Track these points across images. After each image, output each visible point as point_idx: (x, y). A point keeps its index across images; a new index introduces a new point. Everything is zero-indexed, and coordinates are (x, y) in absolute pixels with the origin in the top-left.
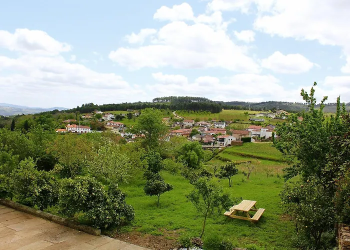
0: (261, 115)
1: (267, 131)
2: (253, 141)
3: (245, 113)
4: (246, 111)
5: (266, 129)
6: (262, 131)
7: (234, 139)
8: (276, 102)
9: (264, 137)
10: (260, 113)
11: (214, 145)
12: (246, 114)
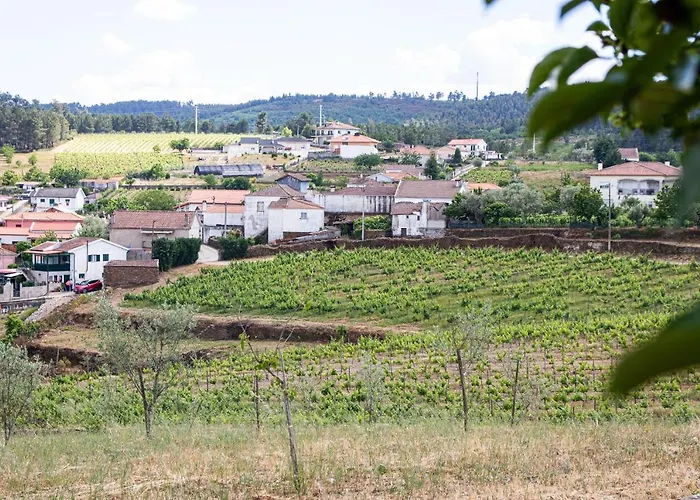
0: (246, 148)
1: (273, 205)
2: (208, 256)
3: (174, 146)
4: (177, 137)
5: (268, 200)
6: (250, 210)
7: (118, 254)
8: (310, 99)
9: (263, 237)
10: (244, 141)
11: (17, 291)
12: (181, 146)
